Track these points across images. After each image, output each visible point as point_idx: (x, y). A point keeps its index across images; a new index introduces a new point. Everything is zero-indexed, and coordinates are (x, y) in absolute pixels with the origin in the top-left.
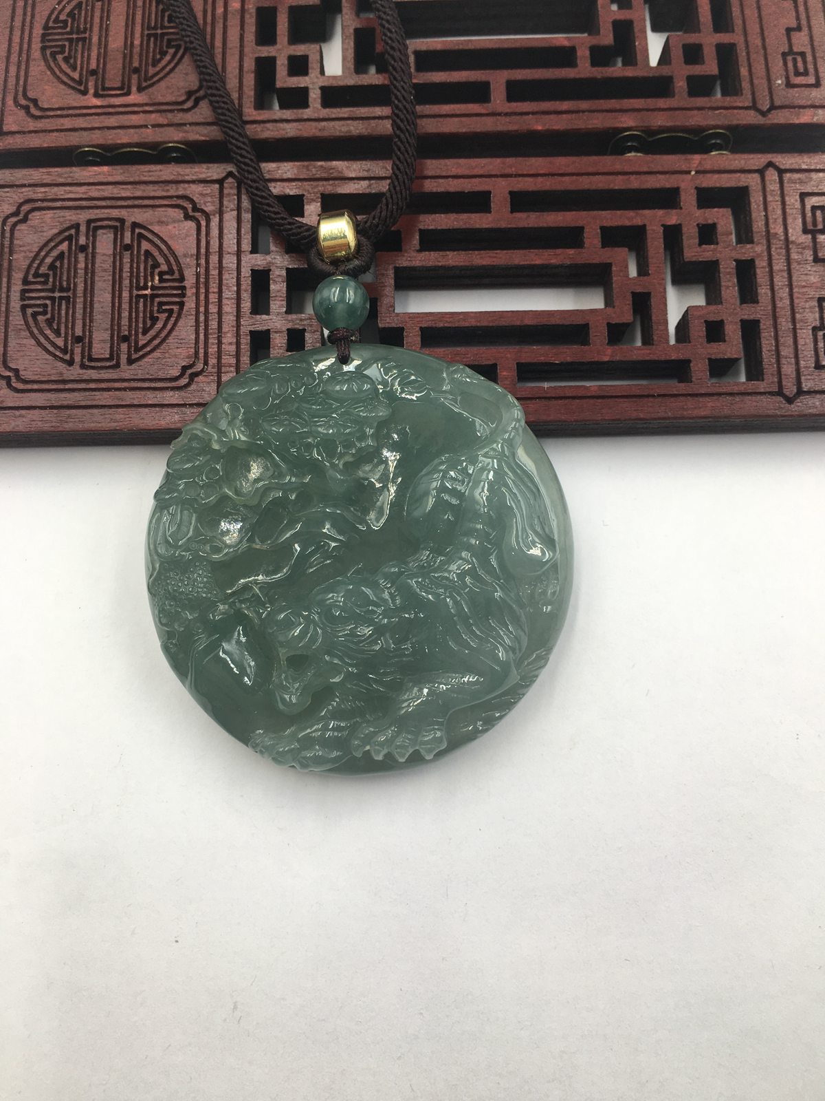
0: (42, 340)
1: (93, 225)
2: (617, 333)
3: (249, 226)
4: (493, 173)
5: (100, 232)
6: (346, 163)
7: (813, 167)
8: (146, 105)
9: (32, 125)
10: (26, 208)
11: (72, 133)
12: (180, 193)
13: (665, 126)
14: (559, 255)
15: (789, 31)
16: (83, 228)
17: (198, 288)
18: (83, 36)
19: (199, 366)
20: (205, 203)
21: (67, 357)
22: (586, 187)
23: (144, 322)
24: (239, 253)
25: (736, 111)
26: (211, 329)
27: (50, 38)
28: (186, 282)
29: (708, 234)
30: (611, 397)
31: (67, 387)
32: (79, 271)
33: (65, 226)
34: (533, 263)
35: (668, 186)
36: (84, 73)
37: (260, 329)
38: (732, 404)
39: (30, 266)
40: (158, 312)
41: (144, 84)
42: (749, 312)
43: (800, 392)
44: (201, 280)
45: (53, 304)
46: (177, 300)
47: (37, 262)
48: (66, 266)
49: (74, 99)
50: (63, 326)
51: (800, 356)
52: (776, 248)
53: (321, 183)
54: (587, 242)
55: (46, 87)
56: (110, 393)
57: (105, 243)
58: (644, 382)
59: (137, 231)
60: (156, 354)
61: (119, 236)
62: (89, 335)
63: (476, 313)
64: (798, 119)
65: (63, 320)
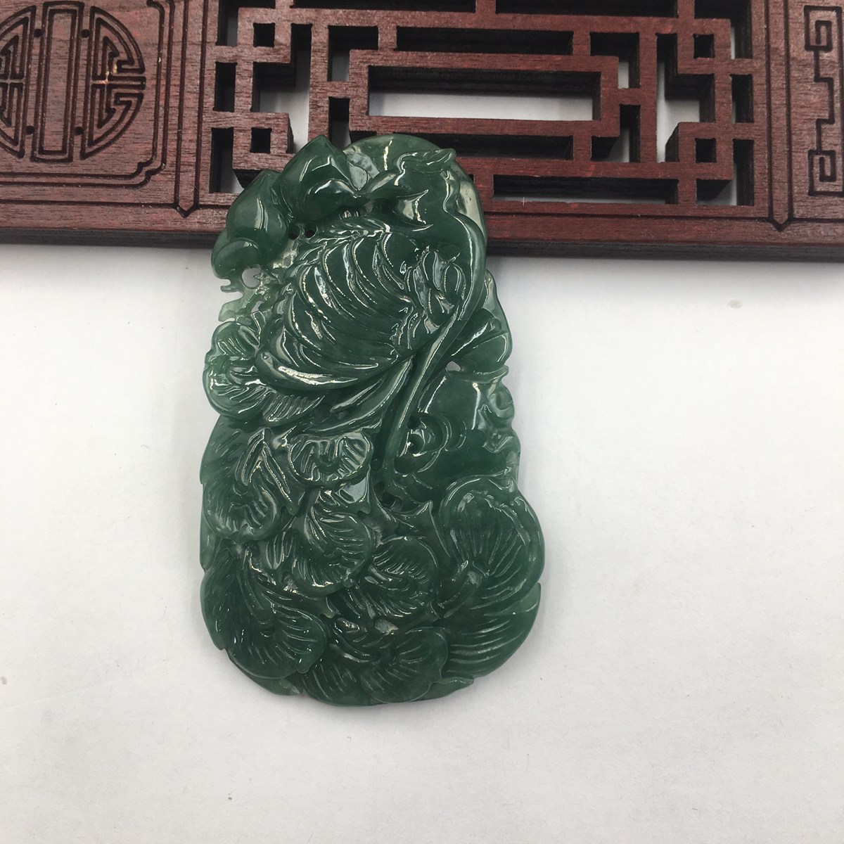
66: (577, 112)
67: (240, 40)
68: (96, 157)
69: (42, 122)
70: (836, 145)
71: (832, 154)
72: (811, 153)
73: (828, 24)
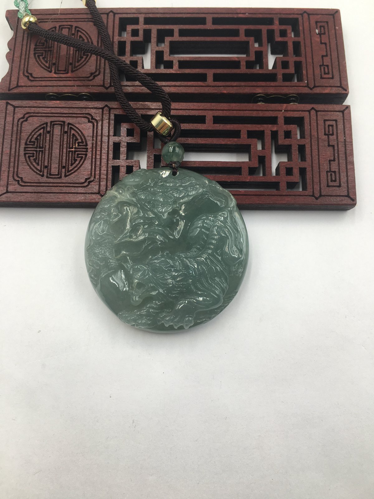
0: (32, 167)
1: (53, 123)
2: (252, 171)
3: (113, 126)
4: (207, 109)
5: (55, 126)
6: (151, 103)
7: (329, 110)
8: (75, 77)
9: (30, 83)
10: (27, 116)
11: (46, 87)
12: (87, 112)
13: (273, 93)
14: (231, 141)
15: (323, 56)
16: (49, 124)
17: (92, 149)
18: (50, 49)
19: (92, 179)
20: (96, 116)
21: (41, 173)
22: (242, 115)
23: (72, 161)
24: (109, 136)
25: (300, 88)
26: (97, 164)
27: (38, 49)
28: (88, 146)
29: (288, 134)
30: (249, 195)
31: (41, 185)
32: (47, 141)
33: (42, 123)
34: (221, 143)
35: (273, 116)
36: (51, 64)
37: (116, 165)
38: (295, 199)
39: (28, 138)
40: (77, 157)
41: (74, 69)
42: (303, 165)
43: (321, 195)
44: (94, 146)
45: (36, 153)
46: (85, 153)
47: (31, 137)
48: (42, 138)
49: (47, 74)
50: (40, 162)
51: (321, 182)
52: (314, 141)
53: (141, 110)
54: (242, 136)
55: (36, 69)
56: (57, 188)
57: (57, 130)
58: (263, 190)
59: (70, 126)
60: (76, 173)
61: (63, 128)
62: (50, 165)
63: (199, 161)
64: (324, 91)
65: (40, 159)
66: (243, 158)
67: (122, 134)
68: (69, 177)
69: (51, 164)
70: (336, 169)
71: (335, 172)
72: (327, 172)
73: (332, 126)
